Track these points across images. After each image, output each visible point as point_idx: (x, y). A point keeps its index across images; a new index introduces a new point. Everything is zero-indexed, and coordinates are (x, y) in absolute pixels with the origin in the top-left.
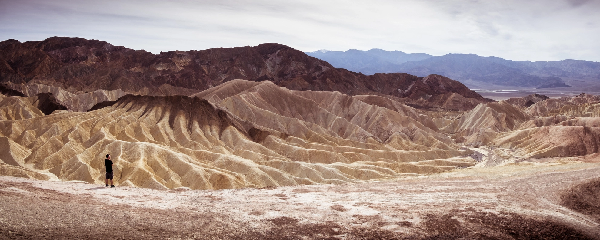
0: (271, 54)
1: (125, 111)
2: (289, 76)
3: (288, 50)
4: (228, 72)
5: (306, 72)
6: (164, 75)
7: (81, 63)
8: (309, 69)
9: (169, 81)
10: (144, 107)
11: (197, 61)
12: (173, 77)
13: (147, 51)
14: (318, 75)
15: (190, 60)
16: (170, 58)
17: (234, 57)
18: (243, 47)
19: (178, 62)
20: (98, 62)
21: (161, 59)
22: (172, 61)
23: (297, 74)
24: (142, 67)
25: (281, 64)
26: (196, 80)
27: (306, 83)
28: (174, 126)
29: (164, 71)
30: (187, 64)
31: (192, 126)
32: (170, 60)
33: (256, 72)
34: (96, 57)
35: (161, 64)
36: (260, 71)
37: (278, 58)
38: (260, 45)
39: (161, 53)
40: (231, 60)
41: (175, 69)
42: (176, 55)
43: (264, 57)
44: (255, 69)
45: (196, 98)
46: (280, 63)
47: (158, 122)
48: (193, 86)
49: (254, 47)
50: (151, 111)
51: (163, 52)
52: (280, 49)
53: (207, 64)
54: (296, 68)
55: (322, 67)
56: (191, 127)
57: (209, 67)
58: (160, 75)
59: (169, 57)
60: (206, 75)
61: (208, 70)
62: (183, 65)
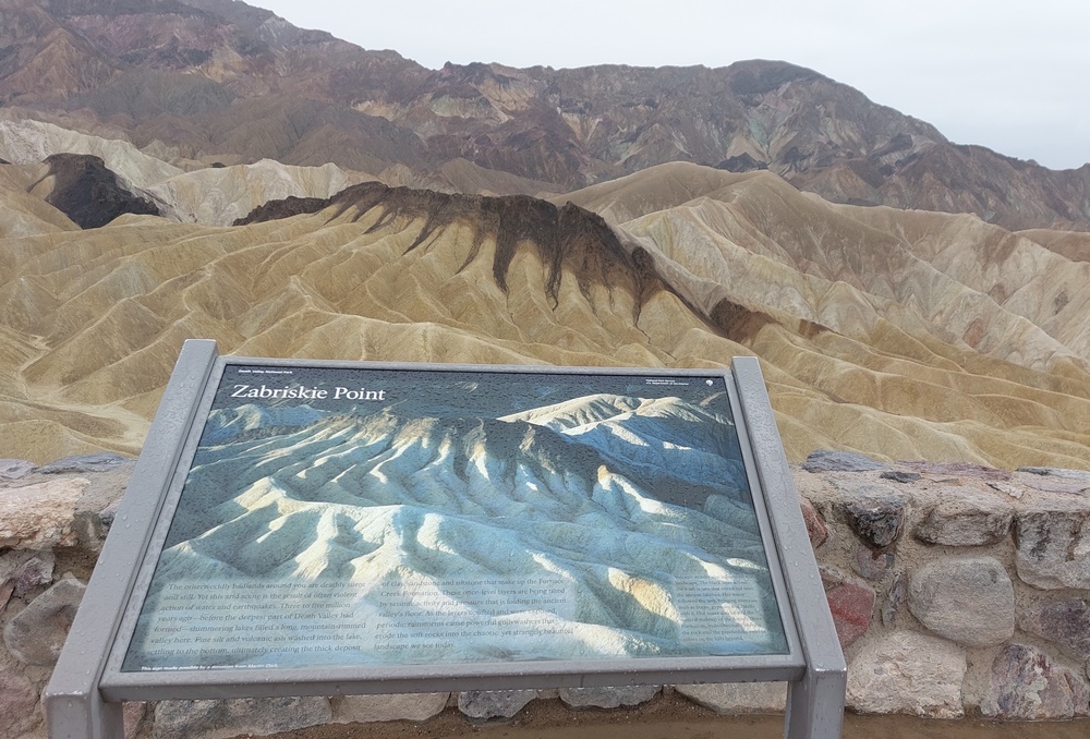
0: (764, 91)
1: (361, 230)
2: (812, 159)
3: (816, 83)
4: (640, 138)
5: (863, 151)
6: (457, 134)
8: (874, 143)
9: (472, 150)
10: (419, 224)
11: (554, 99)
12: (483, 141)
13: (406, 57)
14: (898, 162)
15: (531, 95)
16: (473, 85)
17: (658, 97)
18: (684, 68)
19: (498, 98)
20: (247, 72)
21: (446, 83)
22: (480, 94)
23: (835, 155)
24: (390, 103)
25: (791, 123)
26: (549, 156)
27: (861, 182)
28: (507, 280)
29: (455, 121)
30: (522, 107)
31: (559, 284)
32: (475, 90)
33: (718, 143)
34: (240, 59)
35: (445, 99)
36: (730, 141)
37: (783, 107)
38: (735, 65)
39: (448, 65)
40: (650, 103)
41: (487, 118)
42: (493, 76)
43: (743, 100)
44: (715, 132)
45: (571, 208)
46: (790, 120)
47: (462, 268)
48: (540, 172)
49: (718, 71)
50: (440, 234)
51: (453, 63)
52: (790, 78)
53: (581, 112)
54: (834, 138)
55: (913, 138)
56: (555, 288)
57: (585, 120)
58: (445, 131)
59: (470, 80)
60: (577, 141)
61: (582, 128)
62: (512, 107)
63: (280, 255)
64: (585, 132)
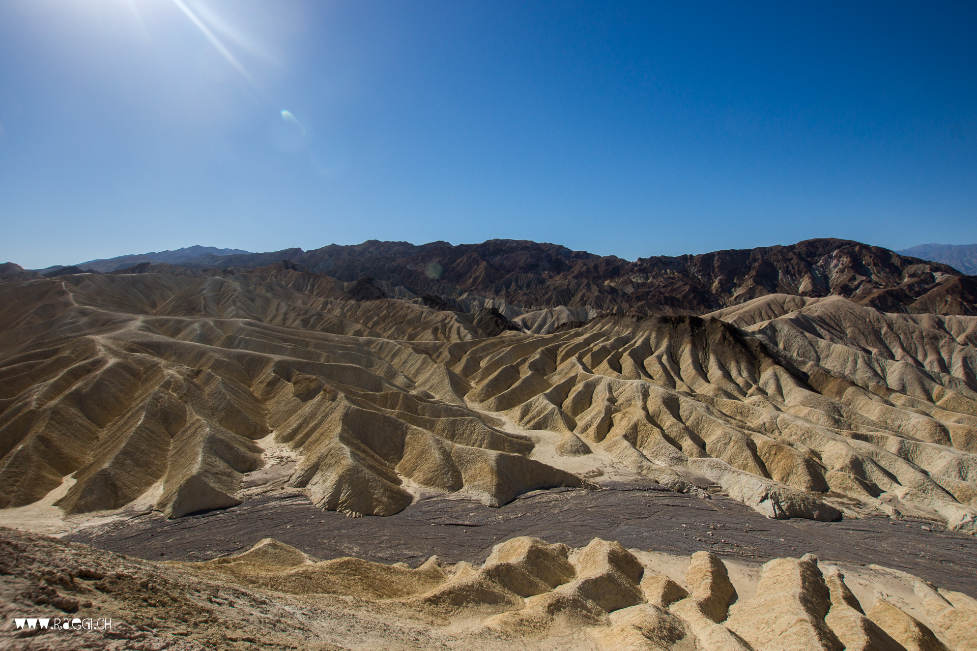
0: (820, 255)
2: (858, 291)
9: (652, 297)
12: (658, 292)
13: (619, 257)
18: (768, 248)
19: (665, 272)
21: (639, 268)
22: (655, 271)
23: (875, 287)
24: (612, 279)
25: (842, 271)
26: (692, 298)
28: (679, 359)
29: (643, 284)
30: (677, 275)
32: (653, 269)
33: (792, 285)
35: (638, 275)
38: (801, 243)
41: (659, 281)
42: (662, 262)
43: (808, 261)
44: (791, 280)
45: (713, 320)
49: (792, 248)
50: (642, 336)
51: (642, 258)
52: (838, 247)
55: (934, 274)
56: (706, 362)
59: (651, 265)
62: (672, 276)
63: (567, 346)
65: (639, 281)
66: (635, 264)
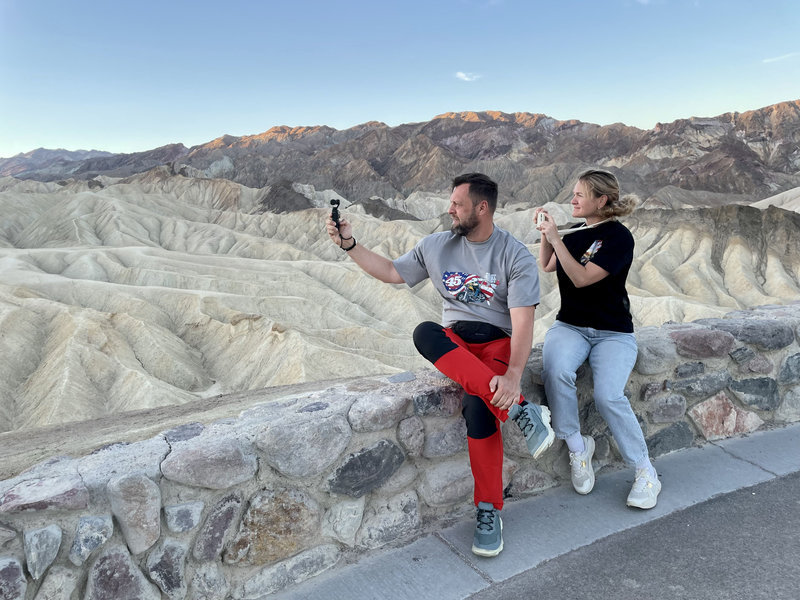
6: (666, 169)
7: (501, 158)
9: (678, 179)
12: (686, 171)
13: (628, 125)
15: (721, 135)
16: (677, 135)
19: (696, 141)
20: (531, 153)
21: (658, 137)
22: (682, 140)
24: (617, 156)
26: (739, 176)
28: (722, 266)
29: (665, 161)
30: (715, 144)
31: (766, 266)
32: (679, 138)
34: (527, 146)
35: (658, 147)
39: (659, 125)
41: (688, 156)
42: (692, 126)
45: (772, 209)
47: (688, 259)
50: (670, 237)
51: (662, 123)
53: (763, 140)
56: (762, 269)
57: (767, 145)
58: (657, 169)
59: (675, 132)
60: (761, 162)
61: (765, 151)
62: (707, 145)
64: (767, 154)
65: (658, 157)
66: (652, 133)
